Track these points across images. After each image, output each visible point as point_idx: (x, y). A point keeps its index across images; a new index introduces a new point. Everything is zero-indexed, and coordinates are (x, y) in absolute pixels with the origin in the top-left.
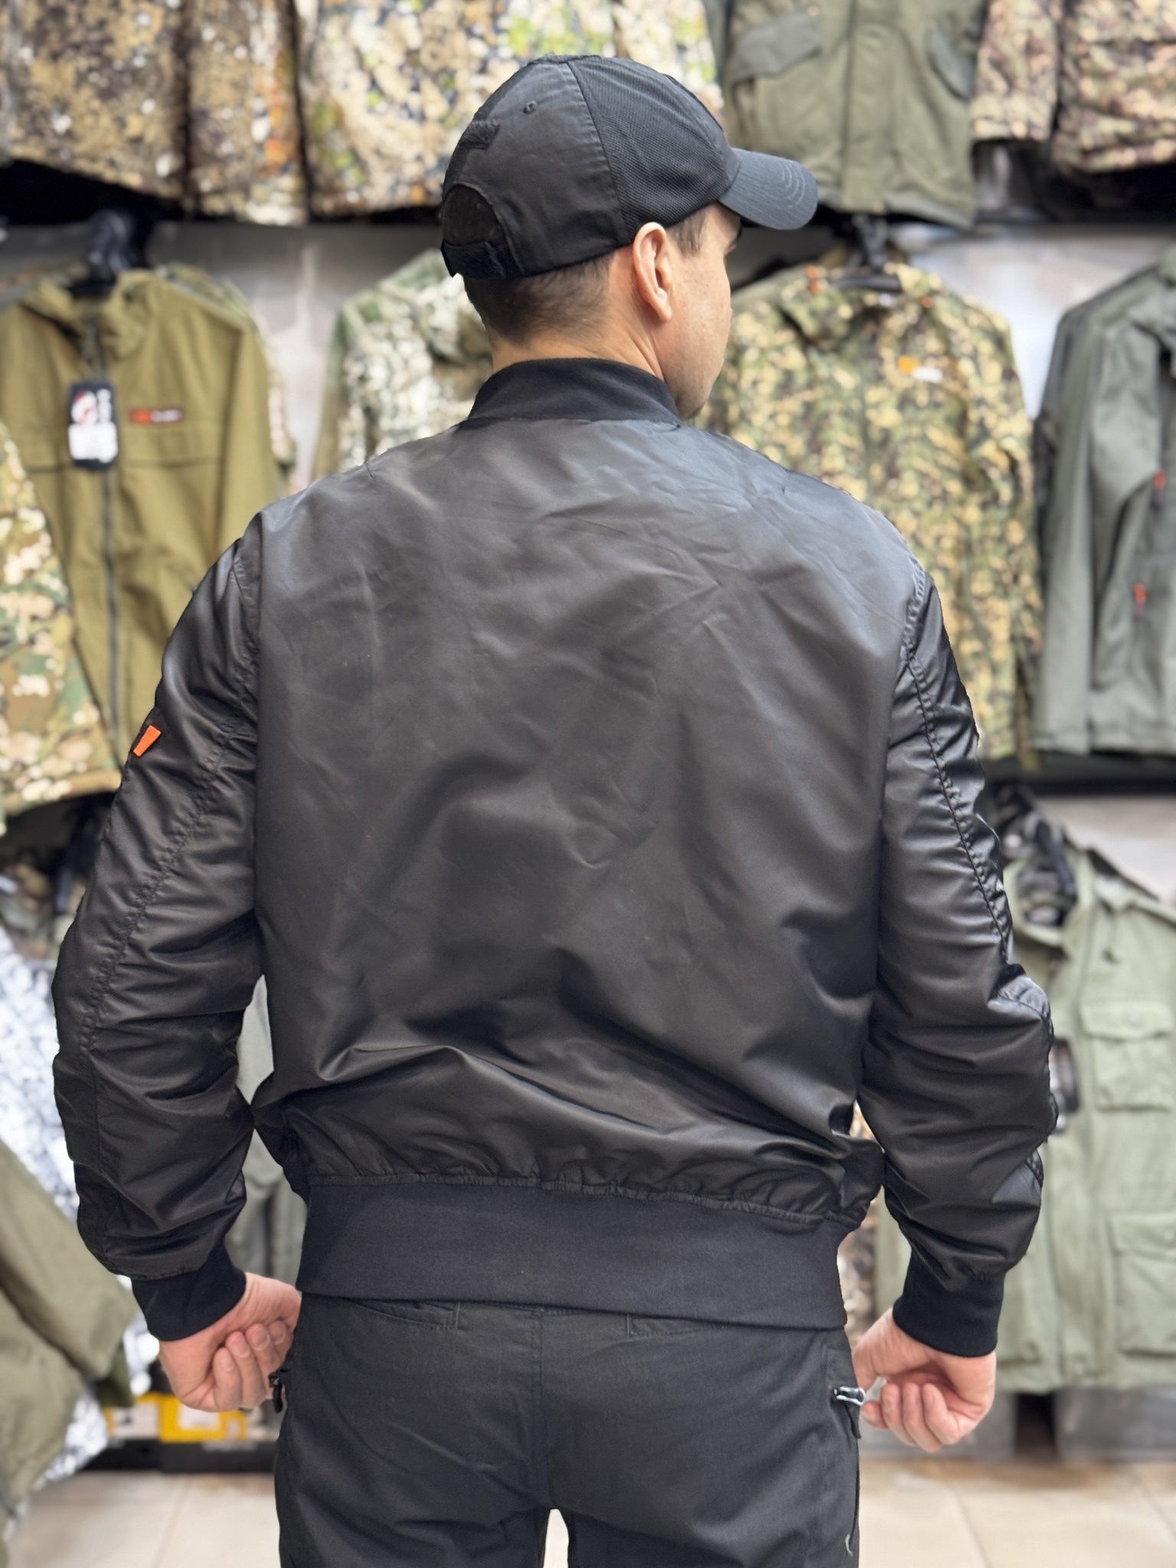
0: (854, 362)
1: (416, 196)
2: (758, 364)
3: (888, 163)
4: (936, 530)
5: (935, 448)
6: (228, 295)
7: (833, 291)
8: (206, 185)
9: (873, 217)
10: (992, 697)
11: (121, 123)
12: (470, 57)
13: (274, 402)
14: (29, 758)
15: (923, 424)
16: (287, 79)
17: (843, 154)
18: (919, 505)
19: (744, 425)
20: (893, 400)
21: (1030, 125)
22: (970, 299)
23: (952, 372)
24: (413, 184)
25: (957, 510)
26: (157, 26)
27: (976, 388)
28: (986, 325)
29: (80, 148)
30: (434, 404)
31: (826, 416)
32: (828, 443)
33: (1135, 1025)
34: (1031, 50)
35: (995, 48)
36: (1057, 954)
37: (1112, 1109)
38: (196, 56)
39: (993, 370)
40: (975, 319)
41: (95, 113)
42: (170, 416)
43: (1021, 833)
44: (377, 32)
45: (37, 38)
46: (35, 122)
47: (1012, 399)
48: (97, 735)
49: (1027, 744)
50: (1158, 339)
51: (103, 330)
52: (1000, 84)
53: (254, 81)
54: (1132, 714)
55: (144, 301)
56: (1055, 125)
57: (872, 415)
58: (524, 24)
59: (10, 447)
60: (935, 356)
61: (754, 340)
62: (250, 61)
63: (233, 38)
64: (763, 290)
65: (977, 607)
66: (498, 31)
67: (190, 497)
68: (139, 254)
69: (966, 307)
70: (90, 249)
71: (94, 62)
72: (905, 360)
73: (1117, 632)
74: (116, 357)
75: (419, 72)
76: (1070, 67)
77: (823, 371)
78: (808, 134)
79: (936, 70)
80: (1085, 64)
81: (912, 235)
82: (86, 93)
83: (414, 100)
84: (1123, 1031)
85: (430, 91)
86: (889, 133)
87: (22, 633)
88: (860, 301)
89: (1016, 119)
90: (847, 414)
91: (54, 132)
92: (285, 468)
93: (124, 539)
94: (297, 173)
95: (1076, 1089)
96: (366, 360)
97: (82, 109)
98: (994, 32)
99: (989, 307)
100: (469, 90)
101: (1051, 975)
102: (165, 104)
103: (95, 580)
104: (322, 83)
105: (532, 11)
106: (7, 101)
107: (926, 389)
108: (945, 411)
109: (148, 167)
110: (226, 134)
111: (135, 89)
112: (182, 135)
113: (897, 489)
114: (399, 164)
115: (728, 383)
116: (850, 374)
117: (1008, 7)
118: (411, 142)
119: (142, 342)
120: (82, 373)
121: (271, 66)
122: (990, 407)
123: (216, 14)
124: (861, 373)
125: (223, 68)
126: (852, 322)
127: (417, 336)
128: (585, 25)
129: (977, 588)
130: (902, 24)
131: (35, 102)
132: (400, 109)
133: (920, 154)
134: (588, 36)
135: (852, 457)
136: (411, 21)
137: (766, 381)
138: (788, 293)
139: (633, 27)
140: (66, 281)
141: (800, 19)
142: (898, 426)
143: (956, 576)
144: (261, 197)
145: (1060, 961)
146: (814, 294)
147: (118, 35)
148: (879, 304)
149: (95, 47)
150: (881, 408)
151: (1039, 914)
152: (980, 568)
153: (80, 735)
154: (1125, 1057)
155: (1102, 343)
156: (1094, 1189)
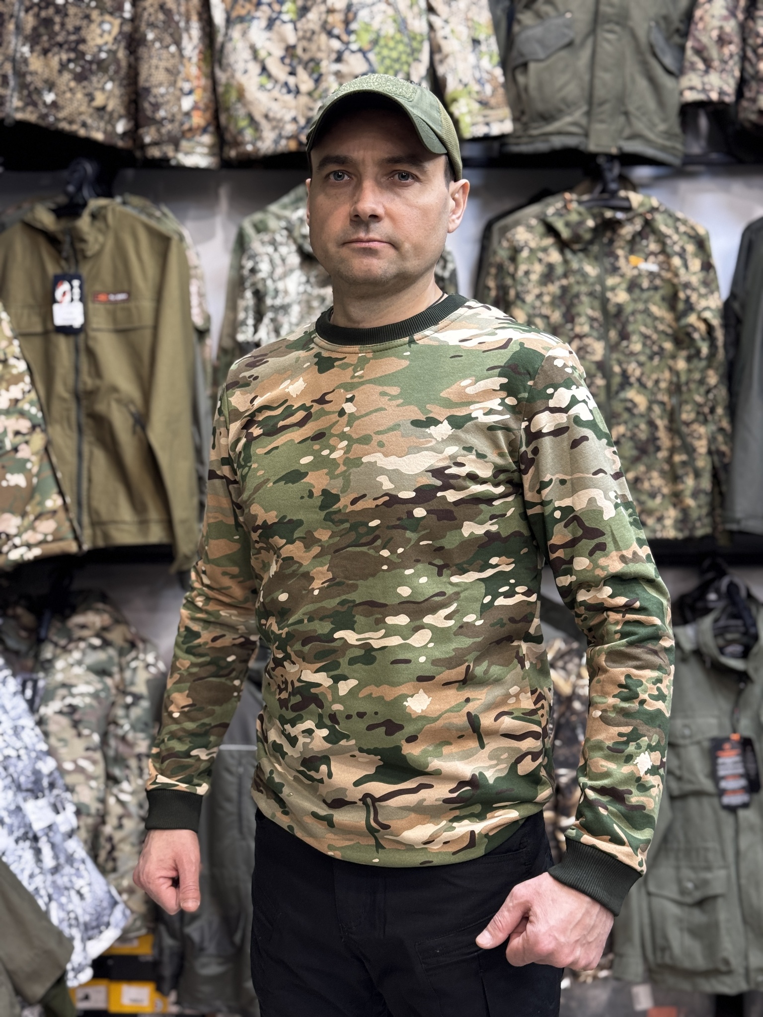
0: (596, 258)
1: (293, 146)
2: (529, 260)
3: (622, 119)
4: (655, 376)
5: (656, 318)
6: (164, 215)
7: (582, 209)
8: (147, 140)
9: (611, 158)
10: (695, 495)
11: (91, 97)
12: (331, 50)
13: (193, 289)
14: (13, 531)
15: (646, 301)
16: (207, 70)
17: (588, 114)
18: (643, 358)
19: (519, 303)
20: (624, 286)
21: (721, 93)
22: (680, 215)
23: (666, 265)
24: (288, 138)
25: (671, 362)
26: (115, 31)
27: (684, 277)
28: (692, 233)
30: (302, 289)
31: (577, 296)
32: (579, 315)
34: (722, 41)
35: (699, 41)
36: (743, 677)
38: (143, 51)
39: (695, 264)
40: (682, 229)
41: (71, 90)
42: (121, 297)
43: (717, 591)
44: (267, 34)
45: (33, 39)
46: (31, 97)
47: (710, 284)
48: (61, 515)
49: (720, 527)
51: (77, 238)
52: (701, 66)
53: (181, 68)
55: (105, 219)
56: (740, 93)
57: (609, 295)
58: (367, 27)
59: (4, 315)
60: (655, 254)
61: (526, 242)
62: (182, 56)
63: (168, 39)
64: (534, 209)
65: (685, 429)
66: (349, 32)
67: (133, 353)
69: (678, 219)
70: (68, 183)
71: (72, 55)
72: (633, 259)
75: (295, 62)
76: (750, 54)
77: (575, 265)
78: (564, 100)
79: (655, 55)
80: (761, 51)
81: (642, 173)
82: (67, 76)
83: (292, 80)
85: (301, 73)
86: (621, 99)
88: (602, 215)
89: (712, 89)
90: (591, 294)
91: (44, 103)
92: (202, 333)
93: (88, 381)
94: (212, 133)
95: (757, 775)
96: (258, 259)
97: (63, 88)
98: (696, 29)
99: (692, 221)
100: (329, 73)
101: (740, 693)
102: (121, 85)
103: (68, 410)
104: (229, 70)
105: (373, 18)
106: (12, 83)
107: (648, 276)
108: (661, 292)
109: (109, 128)
110: (162, 104)
111: (100, 74)
112: (133, 106)
113: (627, 347)
114: (281, 125)
115: (509, 274)
116: (594, 267)
117: (706, 11)
118: (289, 109)
119: (103, 247)
120: (62, 268)
121: (195, 59)
122: (694, 289)
123: (155, 22)
124: (601, 265)
125: (160, 59)
126: (595, 230)
127: (291, 242)
128: (410, 27)
129: (685, 416)
130: (631, 23)
131: (31, 83)
132: (282, 87)
133: (644, 114)
134: (412, 35)
135: (596, 325)
136: (290, 26)
137: (535, 272)
138: (551, 211)
139: (443, 28)
140: (53, 206)
141: (559, 21)
142: (628, 302)
143: (669, 407)
144: (188, 150)
145: (745, 683)
146: (568, 211)
147: (89, 38)
148: (614, 217)
149: (73, 45)
150: (617, 291)
151: (731, 649)
152: (686, 402)
153: (49, 515)
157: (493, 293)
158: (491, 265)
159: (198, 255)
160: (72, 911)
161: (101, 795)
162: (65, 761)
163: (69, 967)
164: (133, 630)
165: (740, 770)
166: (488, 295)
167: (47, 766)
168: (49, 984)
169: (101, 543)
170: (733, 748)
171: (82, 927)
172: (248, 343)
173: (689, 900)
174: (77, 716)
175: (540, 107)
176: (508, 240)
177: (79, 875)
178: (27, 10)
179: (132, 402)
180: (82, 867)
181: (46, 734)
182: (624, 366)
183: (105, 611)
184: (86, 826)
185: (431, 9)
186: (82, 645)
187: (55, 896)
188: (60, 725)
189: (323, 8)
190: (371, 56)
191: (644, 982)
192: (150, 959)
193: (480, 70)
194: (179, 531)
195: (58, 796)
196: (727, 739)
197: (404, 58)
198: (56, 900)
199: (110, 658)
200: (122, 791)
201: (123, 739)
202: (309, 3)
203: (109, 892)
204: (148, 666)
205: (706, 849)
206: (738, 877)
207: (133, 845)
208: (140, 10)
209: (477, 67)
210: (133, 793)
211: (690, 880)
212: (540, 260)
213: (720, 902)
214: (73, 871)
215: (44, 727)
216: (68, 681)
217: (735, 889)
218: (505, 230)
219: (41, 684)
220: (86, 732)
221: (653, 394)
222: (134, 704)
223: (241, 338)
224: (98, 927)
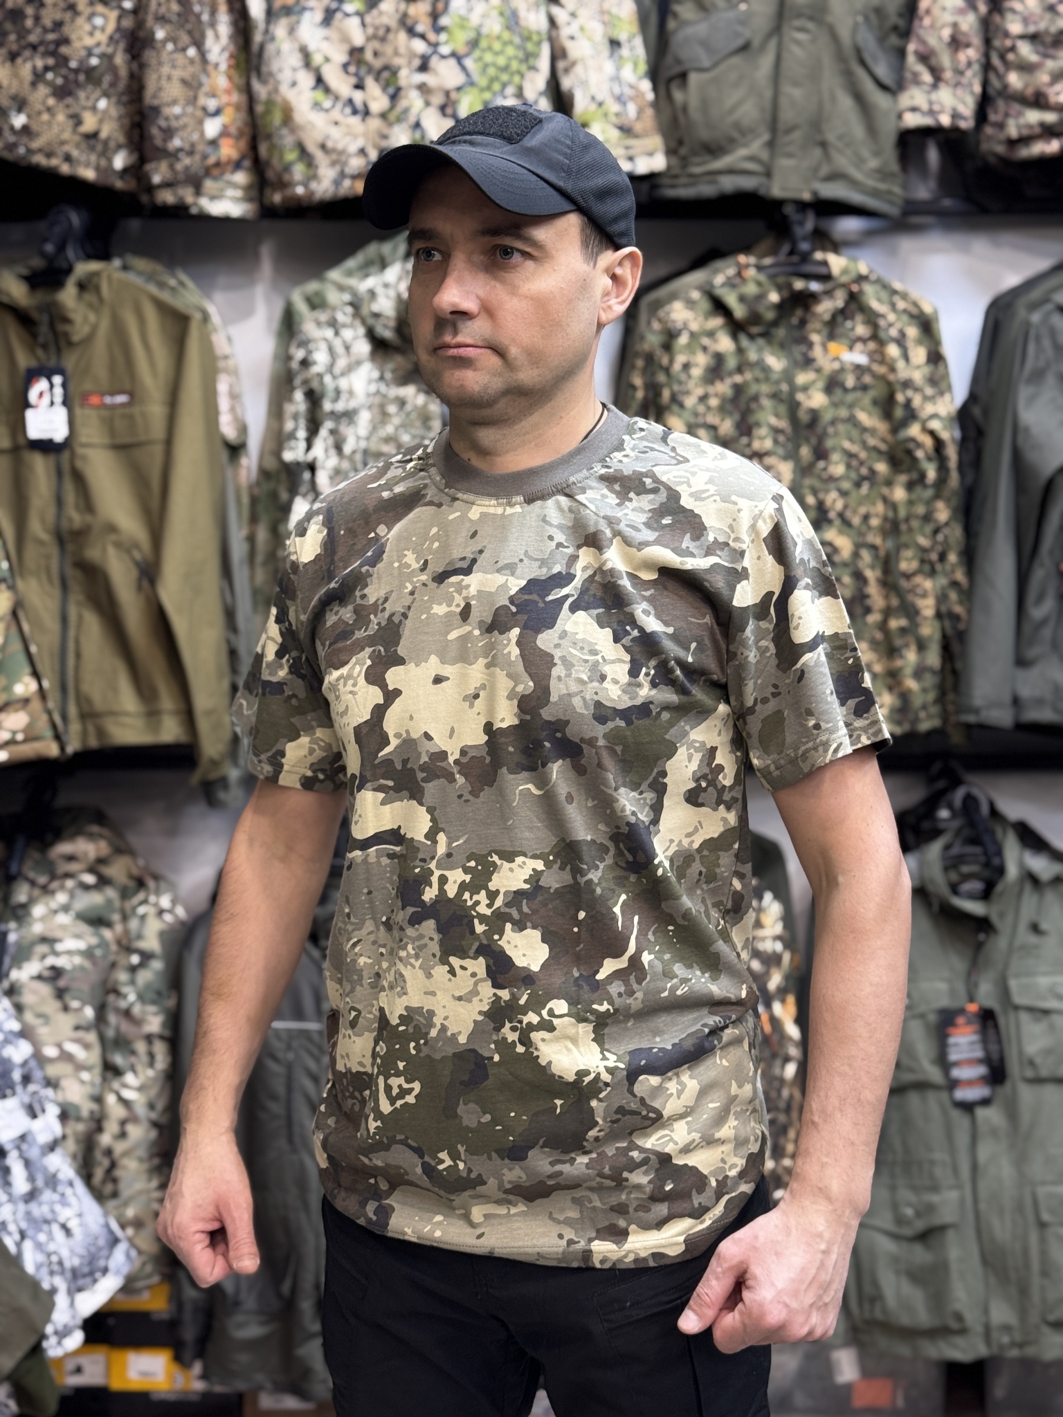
0: (782, 346)
2: (690, 348)
3: (817, 152)
4: (863, 510)
5: (865, 430)
6: (182, 284)
7: (762, 277)
8: (156, 179)
9: (802, 206)
10: (918, 674)
11: (77, 120)
12: (412, 55)
13: (223, 387)
15: (851, 406)
16: (239, 80)
17: (771, 144)
18: (846, 485)
19: (675, 408)
20: (820, 384)
21: (955, 115)
22: (897, 285)
23: (879, 356)
24: (353, 177)
25: (885, 491)
26: (111, 27)
27: (903, 372)
28: (914, 311)
29: (35, 145)
30: (373, 388)
31: (756, 398)
32: (758, 425)
34: (956, 43)
35: (924, 42)
36: (983, 925)
37: (1038, 1081)
38: (149, 55)
39: (919, 355)
40: (901, 305)
41: (49, 109)
42: (121, 399)
43: (950, 806)
44: (323, 32)
47: (939, 382)
48: (36, 705)
49: (953, 719)
51: (58, 317)
52: (927, 78)
53: (204, 79)
54: (1057, 689)
55: (97, 290)
56: (981, 115)
57: (800, 397)
58: (463, 22)
60: (864, 341)
61: (685, 324)
63: (185, 39)
64: (697, 277)
65: (904, 583)
66: (438, 30)
67: (138, 479)
69: (895, 292)
70: (45, 240)
71: (51, 61)
72: (833, 346)
73: (1041, 610)
75: (363, 71)
76: (996, 61)
77: (753, 356)
78: (737, 126)
79: (863, 63)
80: (1011, 57)
81: (848, 225)
82: (43, 90)
83: (358, 97)
84: (1051, 1004)
85: (373, 88)
86: (816, 124)
88: (790, 286)
90: (775, 396)
91: (12, 128)
92: (235, 450)
93: (75, 517)
94: (249, 170)
95: (1002, 1060)
96: (311, 346)
97: (38, 107)
98: (921, 27)
99: (915, 294)
100: (410, 86)
101: (979, 947)
102: (119, 102)
103: (48, 557)
104: (271, 81)
105: (471, 10)
107: (853, 371)
108: (872, 393)
109: (103, 162)
110: (177, 129)
111: (90, 88)
112: (136, 132)
113: (825, 469)
114: (343, 158)
115: (661, 367)
116: (778, 358)
117: (935, 2)
118: (355, 137)
119: (94, 329)
120: (38, 359)
121: (223, 66)
122: (917, 390)
123: (167, 15)
124: (790, 356)
125: (174, 67)
126: (780, 307)
127: (358, 323)
128: (523, 23)
129: (904, 566)
130: (830, 19)
132: (344, 105)
133: (848, 145)
134: (526, 33)
135: (781, 438)
136: (355, 21)
137: (697, 365)
138: (719, 280)
139: (569, 24)
140: (25, 272)
141: (730, 15)
142: (826, 408)
143: (882, 553)
144: (215, 193)
145: (987, 932)
146: (744, 280)
147: (73, 37)
148: (807, 289)
149: (52, 47)
150: (811, 392)
151: (968, 886)
152: (906, 546)
153: (19, 705)
154: (1052, 1028)
155: (1027, 325)
156: (1020, 1160)
157: (640, 394)
158: (637, 355)
159: (229, 339)
160: (55, 1253)
161: (97, 1091)
162: (46, 1044)
163: (49, 1329)
164: (141, 862)
165: (979, 1053)
166: (633, 397)
167: (19, 1052)
168: (19, 1354)
169: (93, 743)
170: (969, 1023)
171: (69, 1275)
172: (298, 464)
173: (908, 1232)
174: (62, 983)
175: (704, 134)
176: (660, 320)
177: (64, 1202)
179: (136, 546)
180: (68, 1191)
181: (19, 1008)
182: (821, 496)
183: (101, 836)
184: (75, 1134)
186: (70, 883)
187: (30, 1232)
188: (37, 995)
190: (469, 63)
191: (846, 1344)
192: (165, 1316)
193: (620, 86)
194: (203, 725)
195: (35, 1093)
196: (962, 1011)
197: (515, 65)
198: (33, 1239)
199: (109, 902)
200: (125, 1086)
201: (127, 1013)
203: (107, 1226)
204: (161, 912)
205: (932, 1163)
206: (976, 1200)
207: (141, 1160)
209: (617, 79)
210: (140, 1089)
211: (909, 1205)
212: (705, 349)
213: (951, 1235)
214: (56, 1197)
215: (16, 998)
216: (50, 934)
217: (971, 1217)
218: (657, 305)
219: (12, 937)
220: (75, 1004)
221: (861, 534)
222: (142, 965)
223: (288, 456)
224: (91, 1273)
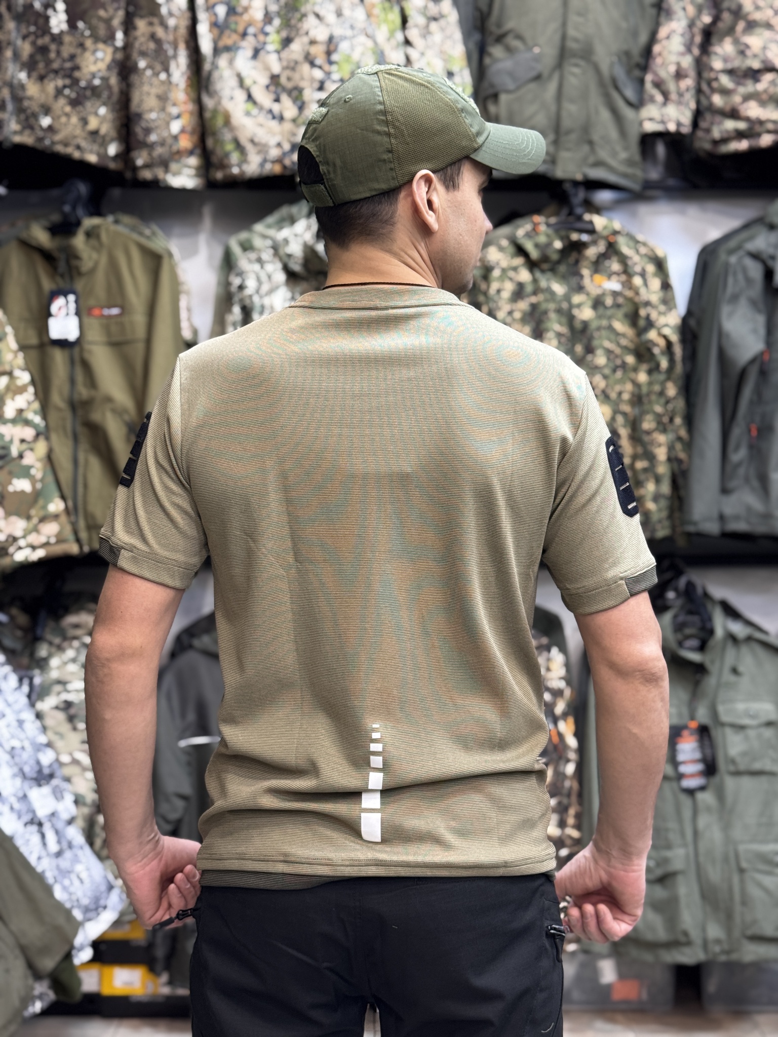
0: (564, 278)
1: (277, 169)
2: (501, 279)
3: (586, 148)
4: (618, 388)
5: (617, 334)
6: (154, 233)
7: (550, 231)
8: (139, 162)
9: (576, 184)
10: (656, 498)
11: (84, 121)
12: (312, 80)
13: (183, 304)
14: (18, 533)
15: (610, 318)
16: (193, 95)
17: (555, 142)
18: (607, 371)
20: (590, 303)
21: (679, 124)
22: (640, 237)
24: (273, 162)
25: (632, 375)
26: (108, 58)
27: (644, 295)
28: (650, 253)
29: (57, 138)
31: (545, 312)
32: (547, 330)
33: (752, 717)
34: (679, 75)
35: (656, 74)
36: (700, 669)
37: (737, 773)
38: (134, 78)
39: (655, 283)
40: (643, 250)
41: (67, 115)
42: (115, 311)
43: (676, 590)
44: (252, 63)
45: (30, 66)
46: (28, 121)
47: (668, 301)
48: (64, 518)
49: (679, 530)
50: (764, 262)
51: (72, 255)
52: (659, 98)
53: (169, 94)
54: (749, 509)
55: (98, 237)
56: (695, 124)
57: (575, 312)
58: (348, 58)
59: (9, 330)
60: (617, 274)
61: (498, 264)
62: (170, 83)
63: (158, 67)
64: (505, 230)
65: (646, 438)
66: (331, 63)
67: (127, 365)
68: (96, 208)
69: (637, 242)
70: (64, 203)
71: (68, 81)
72: (597, 277)
73: (739, 455)
74: (80, 274)
75: (279, 90)
76: (705, 87)
77: (543, 284)
79: (617, 88)
80: (715, 85)
81: (604, 196)
82: (62, 101)
83: (276, 108)
84: (746, 721)
85: (286, 100)
86: (586, 129)
87: (14, 452)
88: (568, 237)
89: (670, 120)
90: (559, 311)
91: (41, 126)
93: (83, 392)
94: (199, 156)
95: (714, 759)
96: (244, 275)
97: (59, 112)
98: (655, 64)
99: (652, 242)
100: (311, 101)
101: (697, 684)
102: (113, 110)
103: (64, 419)
104: (216, 96)
105: (352, 48)
106: (10, 106)
107: (611, 295)
108: (624, 310)
109: (102, 151)
110: (153, 129)
111: (94, 99)
112: (124, 130)
113: (592, 361)
114: (266, 149)
115: (480, 290)
116: (561, 284)
117: (664, 47)
118: (274, 134)
119: (96, 264)
120: (57, 283)
121: (182, 86)
122: (654, 307)
123: (146, 51)
124: (568, 285)
125: (151, 86)
126: (562, 251)
127: (277, 260)
129: (646, 426)
130: (595, 59)
131: (29, 108)
132: (267, 113)
133: (607, 143)
135: (563, 339)
136: (274, 56)
137: (503, 290)
138: (520, 233)
139: (419, 60)
140: (46, 223)
141: (528, 55)
142: (593, 319)
143: (631, 418)
144: (176, 171)
145: (702, 674)
146: (537, 233)
147: (83, 64)
148: (580, 239)
149: (68, 72)
150: (582, 307)
151: (689, 643)
152: (648, 412)
153: (52, 519)
154: (747, 738)
155: (727, 265)
156: (726, 827)
159: (185, 271)
160: (75, 893)
162: (62, 753)
163: (75, 943)
165: (698, 755)
167: (47, 758)
170: (691, 734)
171: (83, 909)
173: (652, 877)
174: (72, 711)
177: (78, 860)
178: (24, 38)
179: (125, 411)
180: (80, 853)
181: (44, 729)
184: (83, 815)
185: (407, 42)
186: (76, 643)
187: (59, 878)
188: (57, 719)
189: (305, 40)
191: (609, 957)
192: (142, 943)
195: (57, 787)
196: (685, 727)
198: (61, 883)
202: (293, 34)
203: (106, 877)
205: (667, 830)
206: (696, 854)
208: (131, 39)
213: (680, 879)
214: (73, 856)
215: (42, 721)
216: (63, 678)
217: (693, 866)
219: (37, 680)
220: (81, 726)
221: (617, 405)
224: (96, 909)
